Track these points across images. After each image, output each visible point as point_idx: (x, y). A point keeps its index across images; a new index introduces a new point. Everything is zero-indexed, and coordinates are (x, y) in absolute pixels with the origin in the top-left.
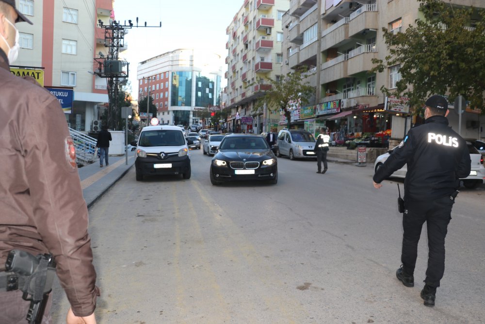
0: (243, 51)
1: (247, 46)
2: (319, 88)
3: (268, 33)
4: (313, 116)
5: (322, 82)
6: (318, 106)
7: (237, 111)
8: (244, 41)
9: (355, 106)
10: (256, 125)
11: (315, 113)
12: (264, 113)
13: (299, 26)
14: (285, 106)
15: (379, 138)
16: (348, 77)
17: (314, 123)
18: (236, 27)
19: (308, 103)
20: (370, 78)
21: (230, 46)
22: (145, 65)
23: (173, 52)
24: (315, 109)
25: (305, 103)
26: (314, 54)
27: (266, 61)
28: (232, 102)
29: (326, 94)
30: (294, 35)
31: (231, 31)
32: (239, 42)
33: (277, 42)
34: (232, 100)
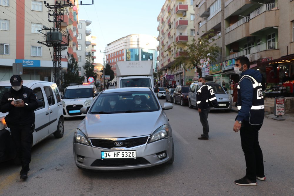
0: (168, 30)
1: (170, 27)
2: (224, 49)
3: (184, 15)
4: (220, 72)
5: (226, 44)
6: (224, 63)
7: (166, 72)
8: (168, 23)
9: (258, 60)
10: (178, 80)
11: (221, 69)
12: (184, 72)
13: (206, 4)
14: (197, 64)
15: (287, 87)
16: (249, 36)
17: (222, 78)
18: (163, 15)
19: (216, 61)
20: (270, 35)
21: (160, 28)
22: (110, 46)
23: (126, 37)
24: (222, 65)
25: (213, 61)
26: (219, 22)
27: (183, 35)
28: (162, 66)
29: (230, 53)
30: (202, 11)
31: (160, 18)
32: (165, 25)
33: (191, 21)
34: (162, 65)
